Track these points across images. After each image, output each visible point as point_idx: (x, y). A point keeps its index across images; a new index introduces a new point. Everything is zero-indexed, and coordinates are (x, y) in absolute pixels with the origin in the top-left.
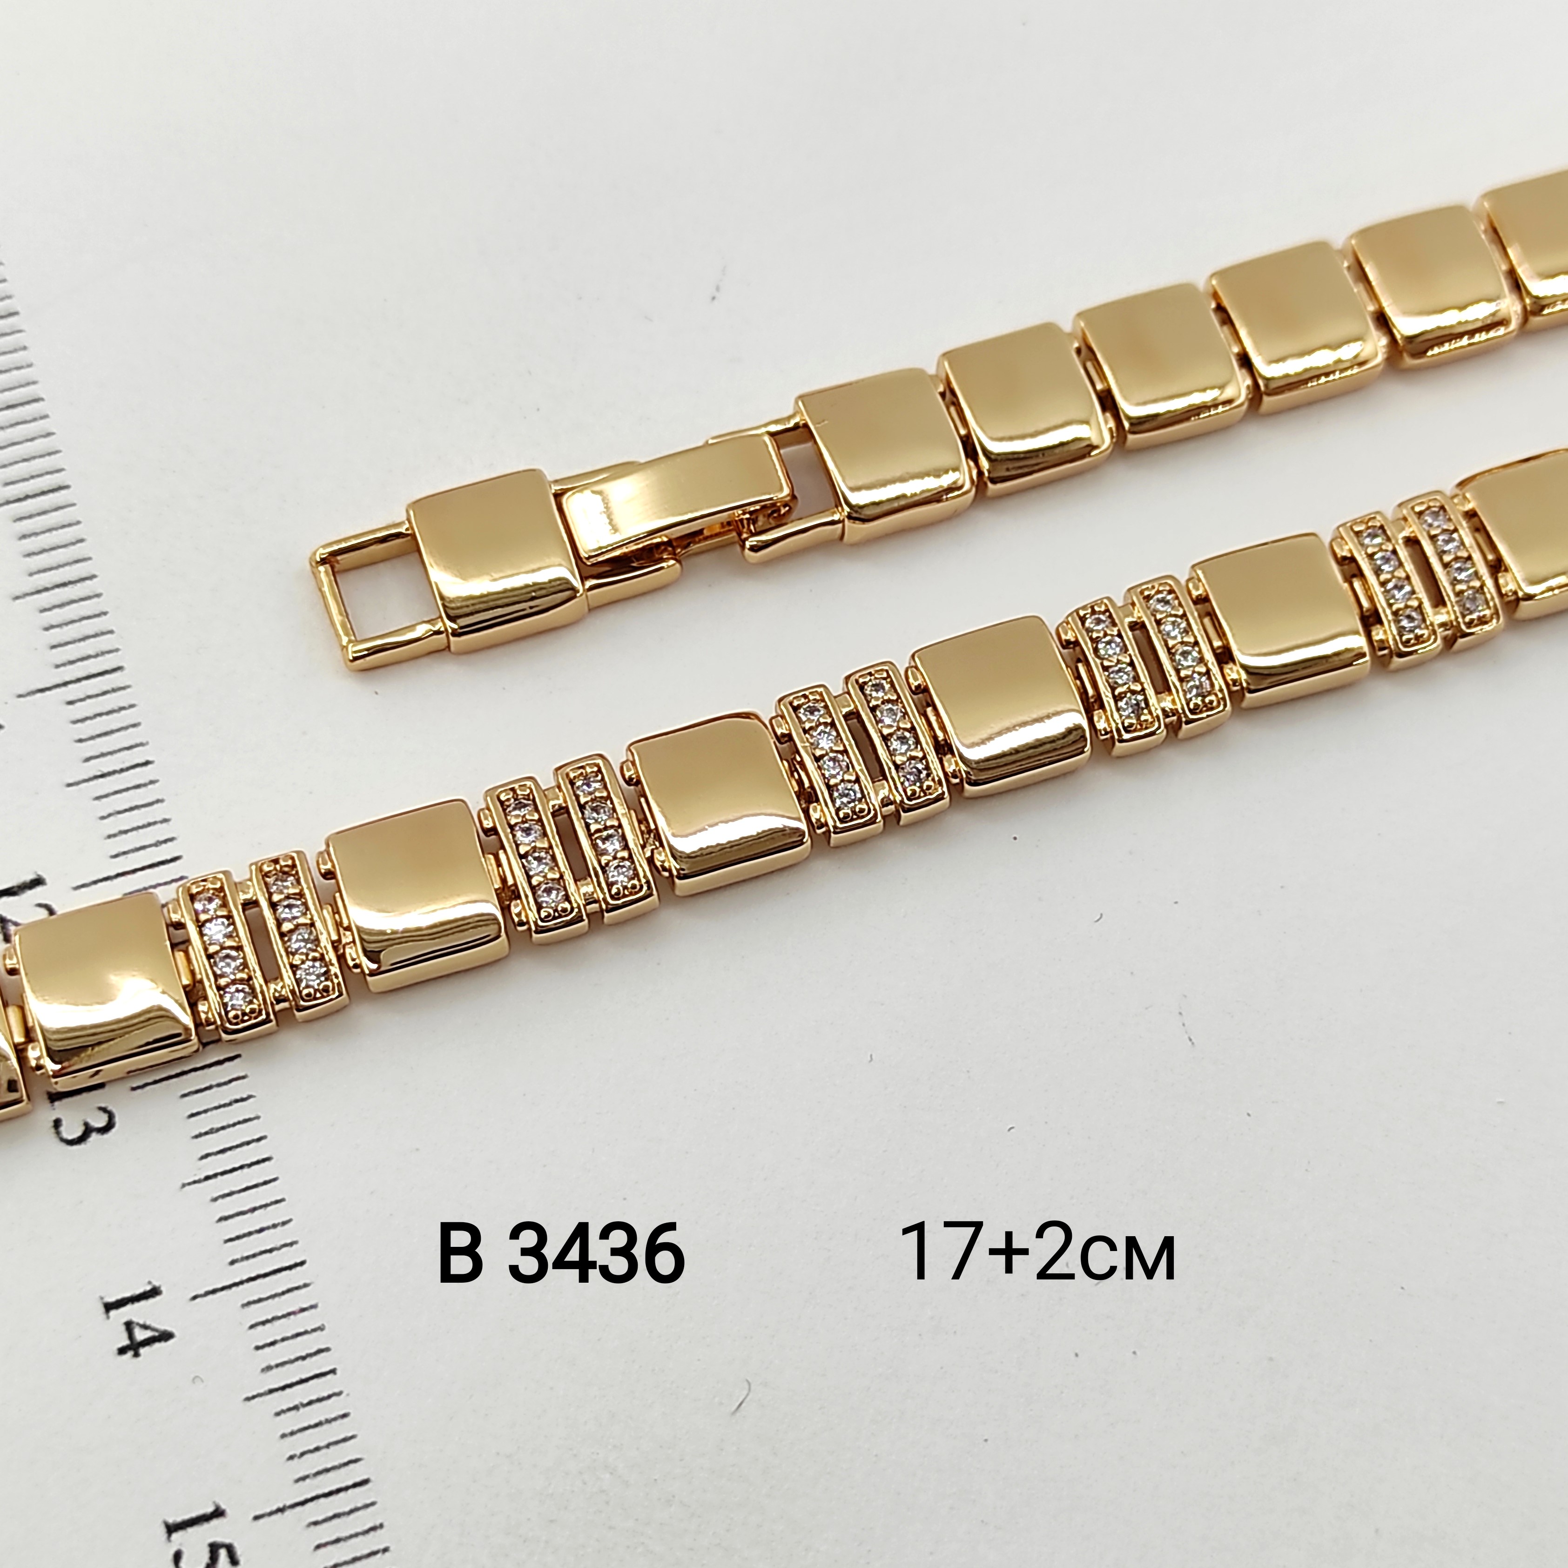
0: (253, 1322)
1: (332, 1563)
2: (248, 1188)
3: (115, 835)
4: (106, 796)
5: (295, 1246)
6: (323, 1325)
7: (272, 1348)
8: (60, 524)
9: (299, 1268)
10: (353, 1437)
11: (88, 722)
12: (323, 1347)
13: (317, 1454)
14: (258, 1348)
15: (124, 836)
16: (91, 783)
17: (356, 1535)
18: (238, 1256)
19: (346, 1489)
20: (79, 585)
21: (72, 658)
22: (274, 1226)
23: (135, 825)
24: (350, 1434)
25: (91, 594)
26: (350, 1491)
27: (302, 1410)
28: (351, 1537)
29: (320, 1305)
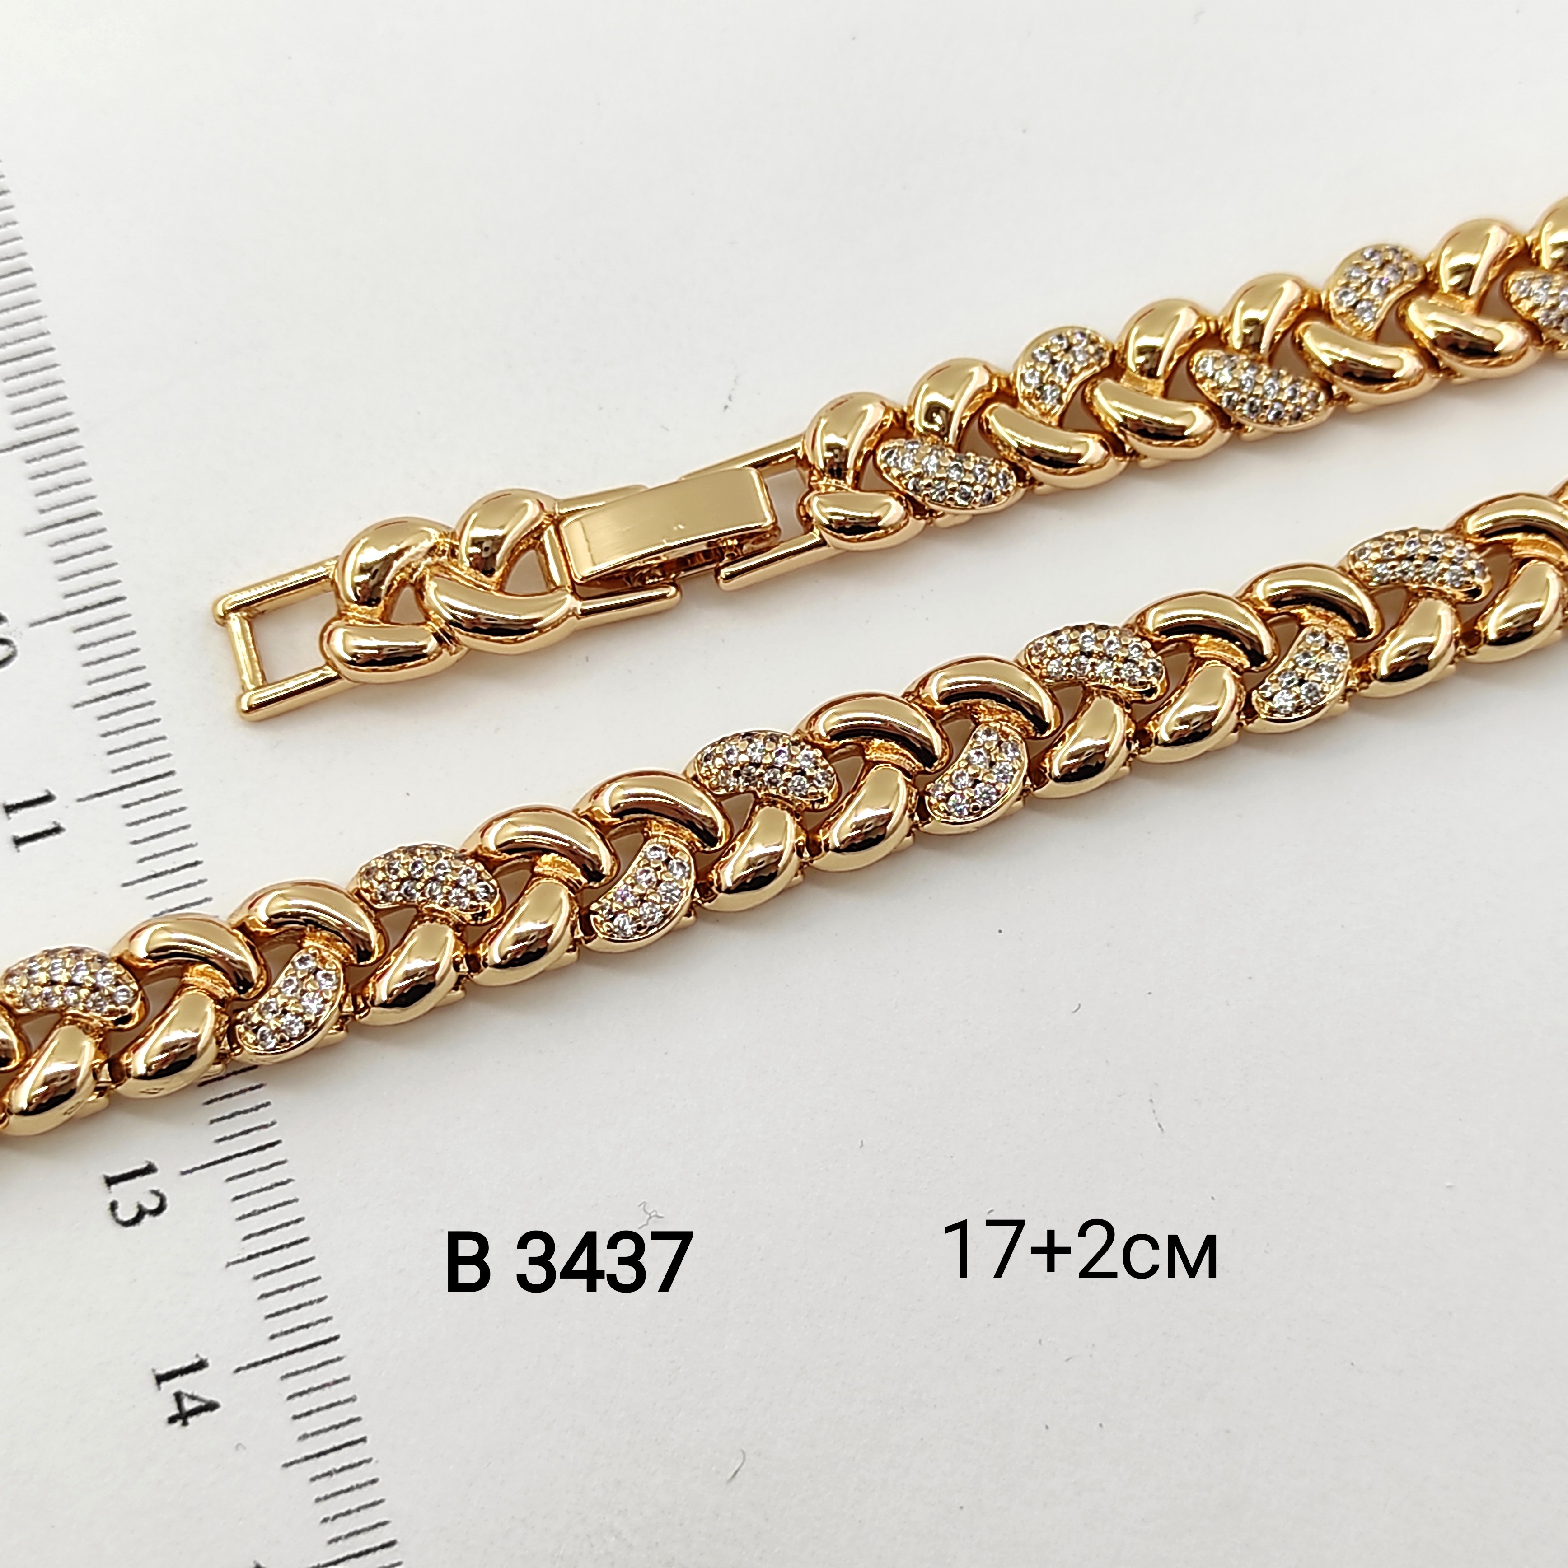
0: (291, 1393)
7: (308, 1418)
9: (332, 1343)
14: (295, 1417)
20: (134, 692)
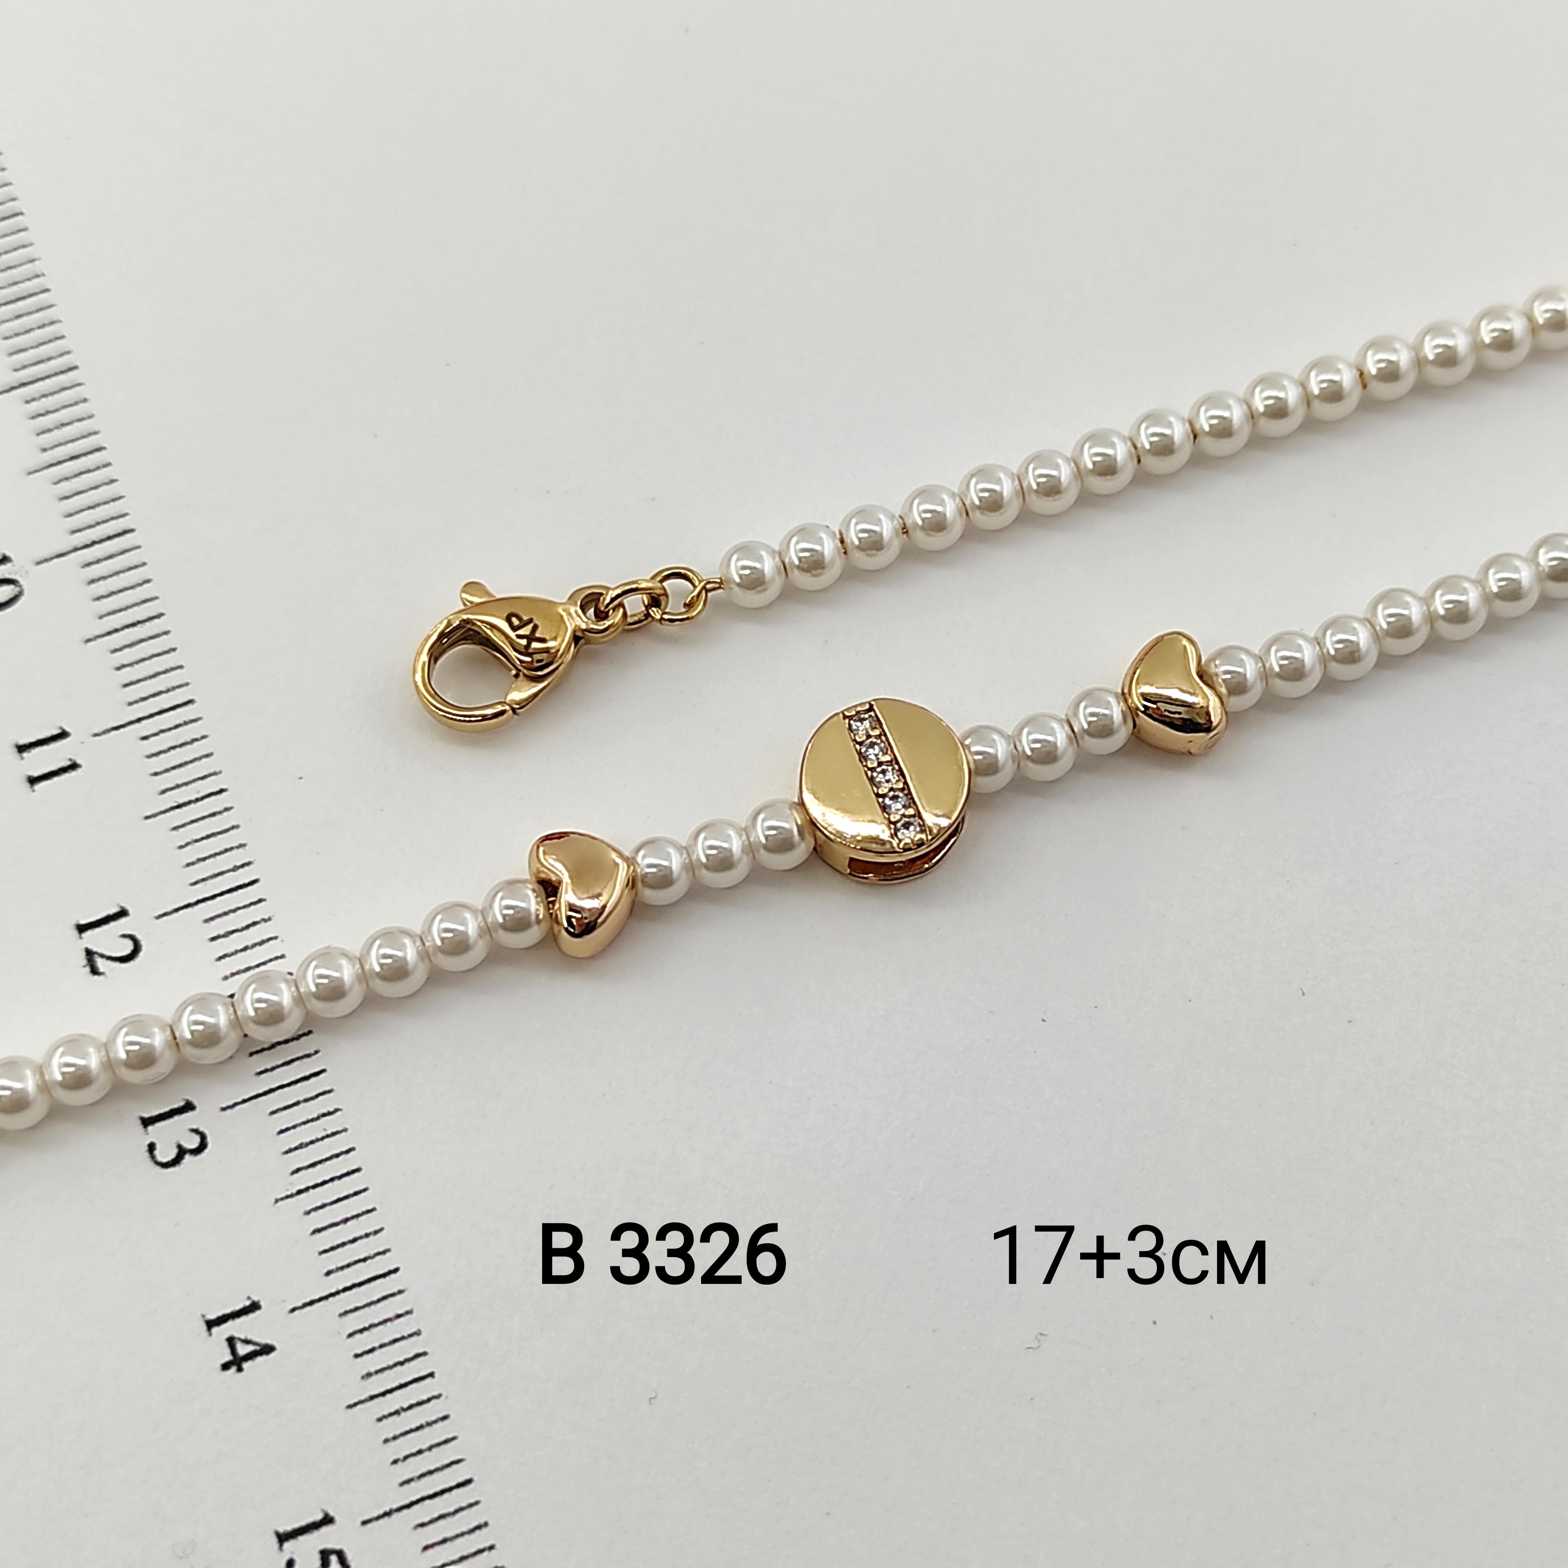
1: (439, 1564)
2: (339, 1200)
3: (193, 864)
4: (183, 826)
5: (388, 1254)
6: (419, 1330)
8: (127, 567)
10: (454, 1438)
11: (162, 756)
12: (421, 1351)
13: (420, 1457)
15: (202, 864)
16: (168, 814)
17: (462, 1534)
18: (333, 1267)
19: (450, 1489)
21: (143, 695)
22: (367, 1235)
23: (212, 852)
24: (450, 1436)
25: (159, 632)
26: (454, 1492)
27: (403, 1414)
28: (458, 1536)
29: (415, 1311)
